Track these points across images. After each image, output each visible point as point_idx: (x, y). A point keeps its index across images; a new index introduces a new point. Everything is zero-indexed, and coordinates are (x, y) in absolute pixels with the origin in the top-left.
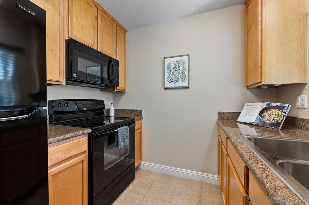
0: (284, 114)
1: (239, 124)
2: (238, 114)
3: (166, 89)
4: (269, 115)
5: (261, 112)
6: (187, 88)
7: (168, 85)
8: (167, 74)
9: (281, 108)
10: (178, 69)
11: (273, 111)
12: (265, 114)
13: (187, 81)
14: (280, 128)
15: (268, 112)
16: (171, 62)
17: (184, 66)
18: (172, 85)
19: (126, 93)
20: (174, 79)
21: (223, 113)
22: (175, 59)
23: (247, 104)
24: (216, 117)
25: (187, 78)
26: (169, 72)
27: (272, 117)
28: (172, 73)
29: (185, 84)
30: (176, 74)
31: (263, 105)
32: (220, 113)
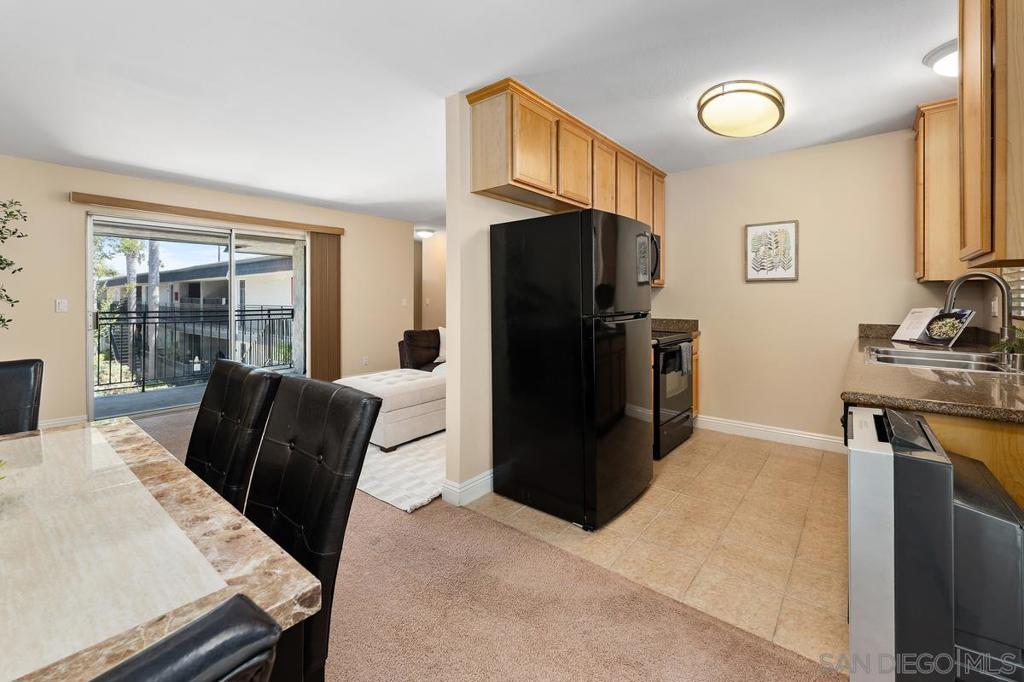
0: (961, 325)
1: (893, 343)
2: (895, 328)
3: (749, 281)
4: (940, 327)
5: (931, 323)
7: (752, 274)
8: (751, 255)
9: (959, 316)
10: (775, 246)
11: (948, 320)
12: (936, 326)
13: (793, 268)
14: (950, 345)
15: (940, 323)
16: (759, 234)
17: (786, 240)
18: (763, 275)
19: (662, 290)
20: (767, 265)
21: (870, 327)
22: (767, 229)
23: (913, 310)
24: (855, 334)
25: (793, 262)
26: (757, 251)
27: (944, 330)
28: (761, 253)
29: (791, 274)
30: (770, 256)
31: (934, 312)
32: (860, 325)
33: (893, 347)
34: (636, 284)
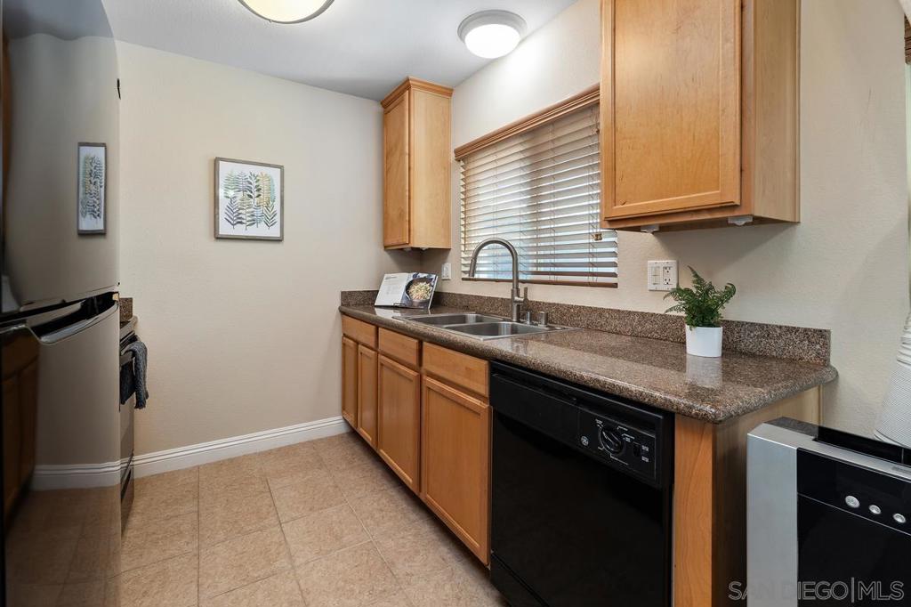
0: (432, 288)
1: (376, 309)
2: (375, 294)
3: (221, 238)
4: (417, 291)
5: (408, 288)
6: (279, 240)
7: (225, 229)
8: (224, 202)
9: (428, 281)
10: (256, 194)
11: (421, 284)
12: (412, 290)
13: (278, 225)
14: (429, 308)
15: (416, 287)
16: (236, 173)
17: (270, 190)
18: (240, 231)
20: (246, 217)
21: (350, 293)
22: (248, 169)
23: (386, 276)
24: (337, 303)
25: (278, 218)
26: (232, 197)
27: (420, 293)
28: (238, 201)
29: (274, 232)
30: (250, 206)
31: (408, 277)
32: (343, 293)
33: (375, 314)
34: (75, 234)
